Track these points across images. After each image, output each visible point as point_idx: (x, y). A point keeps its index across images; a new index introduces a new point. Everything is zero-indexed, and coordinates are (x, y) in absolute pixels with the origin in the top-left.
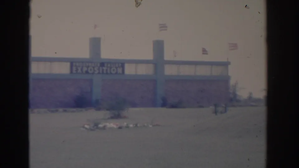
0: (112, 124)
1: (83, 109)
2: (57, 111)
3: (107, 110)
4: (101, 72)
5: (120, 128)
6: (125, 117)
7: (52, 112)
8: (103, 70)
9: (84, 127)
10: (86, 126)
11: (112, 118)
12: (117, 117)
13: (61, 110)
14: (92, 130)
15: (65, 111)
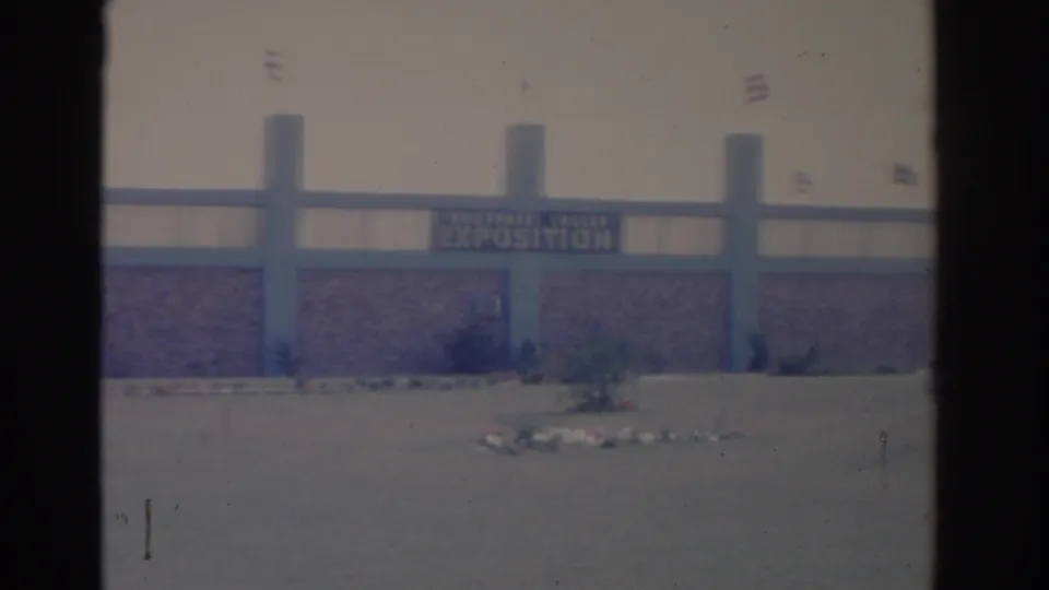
0: (580, 433)
1: (483, 380)
2: (388, 384)
3: (565, 381)
4: (537, 244)
5: (609, 444)
6: (624, 407)
7: (374, 387)
8: (542, 237)
9: (483, 442)
10: (491, 439)
11: (582, 409)
12: (601, 405)
13: (403, 380)
14: (512, 452)
15: (416, 385)
